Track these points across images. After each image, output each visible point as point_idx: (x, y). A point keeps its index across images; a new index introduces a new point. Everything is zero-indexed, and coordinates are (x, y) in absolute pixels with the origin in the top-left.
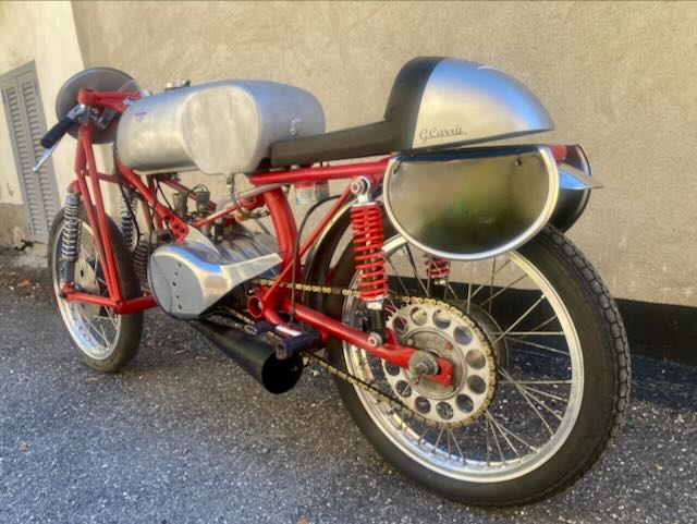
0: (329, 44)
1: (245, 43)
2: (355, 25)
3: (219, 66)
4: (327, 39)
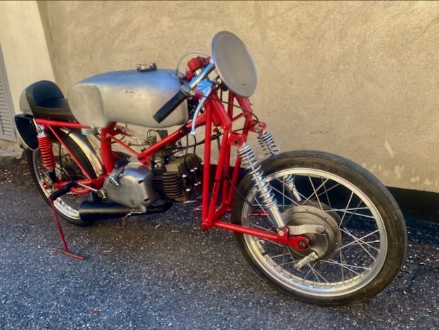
0: (252, 27)
1: (185, 18)
2: (273, 17)
3: (162, 31)
4: (251, 24)
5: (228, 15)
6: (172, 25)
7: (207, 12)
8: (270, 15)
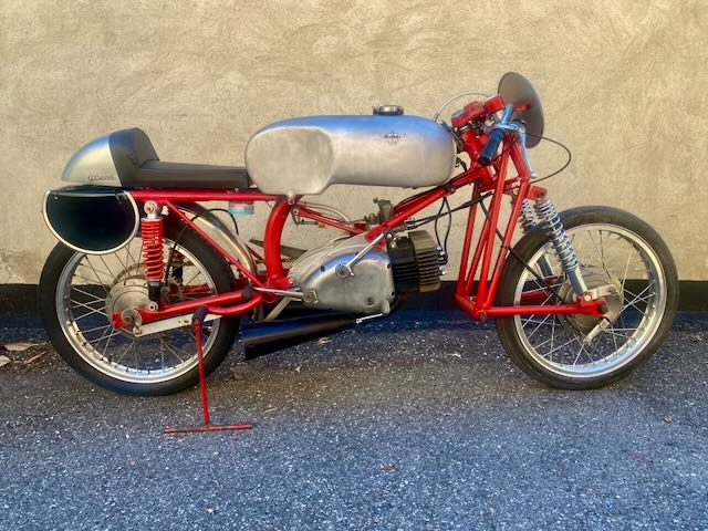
5: (338, 80)
6: (246, 84)
7: (305, 73)
8: (395, 86)
